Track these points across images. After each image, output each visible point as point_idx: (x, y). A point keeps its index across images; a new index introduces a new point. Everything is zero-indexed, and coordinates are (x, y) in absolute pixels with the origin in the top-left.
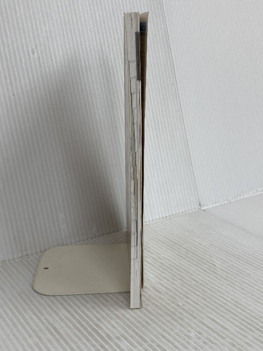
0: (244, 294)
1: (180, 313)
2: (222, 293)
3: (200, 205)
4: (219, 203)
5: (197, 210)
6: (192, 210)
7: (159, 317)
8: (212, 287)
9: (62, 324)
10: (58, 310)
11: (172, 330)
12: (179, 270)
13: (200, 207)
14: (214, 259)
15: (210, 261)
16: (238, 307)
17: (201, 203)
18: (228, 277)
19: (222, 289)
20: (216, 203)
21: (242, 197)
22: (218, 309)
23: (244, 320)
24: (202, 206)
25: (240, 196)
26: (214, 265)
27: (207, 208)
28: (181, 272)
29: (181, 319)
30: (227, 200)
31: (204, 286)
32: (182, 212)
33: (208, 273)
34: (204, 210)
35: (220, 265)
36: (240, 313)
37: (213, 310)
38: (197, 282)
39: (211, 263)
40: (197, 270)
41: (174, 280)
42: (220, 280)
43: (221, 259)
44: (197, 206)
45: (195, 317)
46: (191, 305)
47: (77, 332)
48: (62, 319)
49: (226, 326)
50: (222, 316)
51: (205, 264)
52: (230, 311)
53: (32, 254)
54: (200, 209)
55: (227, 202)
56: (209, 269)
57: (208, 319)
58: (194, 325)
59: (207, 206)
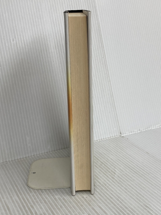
0: (126, 192)
1: (83, 202)
2: (112, 191)
3: (120, 133)
4: (133, 132)
6: (115, 136)
8: (108, 187)
9: (13, 204)
10: (13, 196)
11: (74, 212)
14: (116, 170)
15: (113, 171)
16: (118, 200)
17: (122, 132)
18: (120, 181)
19: (113, 188)
20: (131, 132)
22: (106, 200)
23: (119, 209)
25: (149, 128)
26: (115, 173)
27: (125, 136)
29: (82, 206)
30: (140, 130)
31: (103, 186)
32: (108, 138)
33: (109, 178)
34: (123, 137)
35: (118, 173)
36: (118, 204)
37: (103, 201)
40: (103, 176)
43: (120, 169)
44: (118, 134)
45: (90, 205)
47: (19, 210)
48: (13, 201)
49: (107, 212)
50: (107, 205)
51: (109, 172)
52: (112, 203)
53: (9, 161)
54: (120, 136)
55: (139, 131)
56: (110, 176)
57: (98, 207)
58: (88, 210)
59: (125, 134)
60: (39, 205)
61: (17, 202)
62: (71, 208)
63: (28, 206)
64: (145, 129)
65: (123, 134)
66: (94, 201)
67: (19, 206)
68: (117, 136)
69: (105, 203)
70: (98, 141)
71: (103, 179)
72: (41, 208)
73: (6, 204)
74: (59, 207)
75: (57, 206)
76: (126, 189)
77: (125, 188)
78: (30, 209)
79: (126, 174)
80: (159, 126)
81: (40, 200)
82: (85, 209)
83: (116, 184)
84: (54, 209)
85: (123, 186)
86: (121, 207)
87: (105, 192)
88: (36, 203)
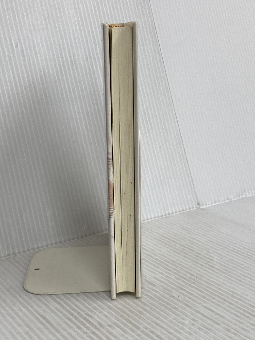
0: (242, 285)
1: (175, 303)
4: (219, 202)
5: (195, 209)
6: (190, 209)
7: (153, 307)
8: (208, 280)
11: (166, 318)
12: (174, 265)
13: (198, 206)
15: (208, 256)
16: (234, 297)
18: (225, 270)
19: (218, 281)
20: (215, 202)
21: (244, 196)
24: (201, 205)
25: (242, 195)
27: (207, 208)
28: (177, 267)
30: (228, 199)
32: (179, 211)
34: (203, 209)
35: (217, 259)
41: (170, 274)
44: (195, 205)
46: (186, 296)
50: (218, 305)
51: (202, 259)
54: (198, 208)
55: (228, 201)
56: (206, 264)
58: (188, 314)
59: (206, 205)
60: (100, 312)
61: (59, 310)
63: (81, 316)
64: (236, 197)
65: (203, 205)
66: (194, 300)
67: (65, 316)
68: (193, 208)
69: (213, 302)
70: (164, 216)
71: (195, 269)
73: (41, 316)
74: (137, 313)
75: (134, 312)
76: (240, 281)
77: (237, 279)
78: (87, 319)
79: (231, 260)
85: (232, 277)
86: (244, 307)
87: (207, 287)
88: (94, 310)
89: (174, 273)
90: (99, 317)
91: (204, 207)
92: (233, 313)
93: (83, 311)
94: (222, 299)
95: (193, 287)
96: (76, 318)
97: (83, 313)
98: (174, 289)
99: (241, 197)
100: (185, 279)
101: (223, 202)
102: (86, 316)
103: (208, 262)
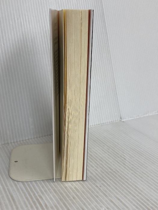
0: (142, 181)
2: (127, 179)
3: (121, 118)
4: (133, 117)
5: (118, 121)
6: (116, 121)
7: (83, 194)
8: (121, 174)
11: (90, 205)
12: (101, 161)
13: (120, 119)
14: (125, 155)
15: (123, 156)
17: (122, 117)
18: (133, 168)
19: (127, 176)
20: (131, 118)
21: (148, 115)
22: (123, 191)
23: (139, 201)
24: (122, 119)
25: (147, 114)
26: (125, 159)
27: (125, 121)
28: (102, 162)
29: (97, 197)
31: (116, 173)
32: (109, 122)
33: (121, 165)
34: (123, 122)
36: (138, 196)
37: (120, 192)
38: (112, 170)
39: (122, 157)
41: (97, 168)
42: (127, 169)
43: (130, 155)
44: (119, 119)
46: (105, 186)
49: (127, 205)
50: (125, 197)
52: (130, 193)
53: (11, 143)
54: (120, 121)
55: (138, 117)
56: (121, 161)
57: (115, 198)
58: (105, 202)
59: (125, 119)
60: (48, 195)
61: (22, 190)
62: (85, 199)
63: (36, 197)
64: (143, 115)
65: (123, 119)
66: (110, 191)
67: (25, 195)
68: (117, 120)
69: (122, 194)
70: (100, 125)
71: (114, 165)
72: (51, 199)
73: (10, 193)
74: (72, 198)
75: (70, 197)
76: (141, 177)
78: (39, 200)
79: (136, 160)
80: (155, 113)
81: (49, 189)
82: (101, 201)
83: (130, 172)
84: (66, 200)
85: (137, 174)
86: (142, 200)
87: (120, 180)
88: (45, 192)
89: (101, 167)
90: (47, 199)
91: (124, 120)
92: (134, 205)
93: (38, 193)
94: (129, 191)
95: (111, 180)
96: (32, 198)
97: (37, 195)
98: (98, 180)
99: (146, 115)
100: (107, 172)
101: (135, 118)
102: (38, 198)
103: (123, 160)
